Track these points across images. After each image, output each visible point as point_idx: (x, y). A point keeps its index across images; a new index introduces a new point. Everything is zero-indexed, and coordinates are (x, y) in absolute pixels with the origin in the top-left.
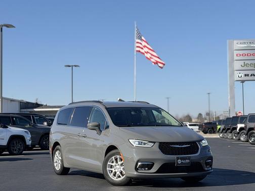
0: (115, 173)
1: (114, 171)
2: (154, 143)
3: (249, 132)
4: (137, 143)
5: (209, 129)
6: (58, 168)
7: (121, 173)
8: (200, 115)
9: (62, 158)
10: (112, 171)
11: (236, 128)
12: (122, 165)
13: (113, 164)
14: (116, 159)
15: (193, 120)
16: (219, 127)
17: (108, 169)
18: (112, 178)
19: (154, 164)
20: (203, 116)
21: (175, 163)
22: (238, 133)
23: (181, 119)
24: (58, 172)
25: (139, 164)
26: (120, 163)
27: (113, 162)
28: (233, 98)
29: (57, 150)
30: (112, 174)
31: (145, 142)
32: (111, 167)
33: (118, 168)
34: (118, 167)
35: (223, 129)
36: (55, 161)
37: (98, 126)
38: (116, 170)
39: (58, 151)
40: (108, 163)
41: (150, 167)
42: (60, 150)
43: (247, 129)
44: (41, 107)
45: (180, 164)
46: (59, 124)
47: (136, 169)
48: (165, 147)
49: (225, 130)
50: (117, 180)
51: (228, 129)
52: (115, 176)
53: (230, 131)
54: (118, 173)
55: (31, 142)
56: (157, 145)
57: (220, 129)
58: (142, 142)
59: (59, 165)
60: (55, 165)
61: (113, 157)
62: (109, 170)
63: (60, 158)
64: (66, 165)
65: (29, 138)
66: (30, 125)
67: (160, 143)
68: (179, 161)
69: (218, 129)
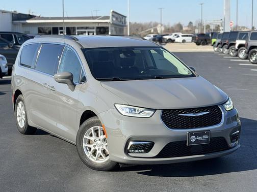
0: (95, 151)
1: (93, 149)
2: (155, 110)
3: (251, 50)
4: (128, 110)
5: (202, 40)
6: (22, 125)
7: (104, 151)
8: (191, 23)
9: (26, 112)
10: (90, 149)
11: (234, 44)
12: (105, 140)
13: (92, 139)
14: (96, 131)
15: (184, 29)
16: (214, 40)
17: (84, 145)
18: (91, 159)
19: (153, 144)
20: (194, 25)
21: (186, 141)
22: (237, 50)
23: (172, 27)
24: (21, 130)
25: (131, 143)
26: (102, 137)
27: (91, 135)
28: (228, 10)
29: (20, 100)
30: (90, 153)
31: (140, 109)
32: (89, 142)
33: (98, 144)
34: (99, 142)
35: (219, 44)
36: (18, 115)
37: (70, 78)
38: (97, 148)
39: (21, 102)
40: (85, 137)
41: (148, 148)
42: (23, 101)
43: (248, 47)
44: (34, 18)
45: (193, 143)
46: (22, 65)
47: (127, 152)
48: (171, 117)
49: (222, 45)
50: (97, 162)
51: (225, 44)
52: (95, 155)
53: (226, 46)
54: (99, 152)
55: (7, 69)
56: (158, 114)
57: (214, 43)
58: (135, 110)
59: (23, 121)
60: (18, 120)
61: (92, 128)
62: (86, 147)
63: (24, 112)
64: (31, 124)
65: (4, 65)
66: (9, 47)
67: (164, 111)
68: (193, 139)
69: (213, 43)
